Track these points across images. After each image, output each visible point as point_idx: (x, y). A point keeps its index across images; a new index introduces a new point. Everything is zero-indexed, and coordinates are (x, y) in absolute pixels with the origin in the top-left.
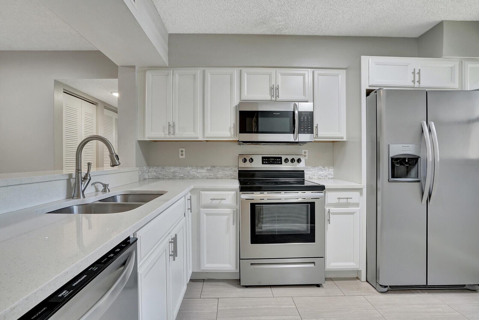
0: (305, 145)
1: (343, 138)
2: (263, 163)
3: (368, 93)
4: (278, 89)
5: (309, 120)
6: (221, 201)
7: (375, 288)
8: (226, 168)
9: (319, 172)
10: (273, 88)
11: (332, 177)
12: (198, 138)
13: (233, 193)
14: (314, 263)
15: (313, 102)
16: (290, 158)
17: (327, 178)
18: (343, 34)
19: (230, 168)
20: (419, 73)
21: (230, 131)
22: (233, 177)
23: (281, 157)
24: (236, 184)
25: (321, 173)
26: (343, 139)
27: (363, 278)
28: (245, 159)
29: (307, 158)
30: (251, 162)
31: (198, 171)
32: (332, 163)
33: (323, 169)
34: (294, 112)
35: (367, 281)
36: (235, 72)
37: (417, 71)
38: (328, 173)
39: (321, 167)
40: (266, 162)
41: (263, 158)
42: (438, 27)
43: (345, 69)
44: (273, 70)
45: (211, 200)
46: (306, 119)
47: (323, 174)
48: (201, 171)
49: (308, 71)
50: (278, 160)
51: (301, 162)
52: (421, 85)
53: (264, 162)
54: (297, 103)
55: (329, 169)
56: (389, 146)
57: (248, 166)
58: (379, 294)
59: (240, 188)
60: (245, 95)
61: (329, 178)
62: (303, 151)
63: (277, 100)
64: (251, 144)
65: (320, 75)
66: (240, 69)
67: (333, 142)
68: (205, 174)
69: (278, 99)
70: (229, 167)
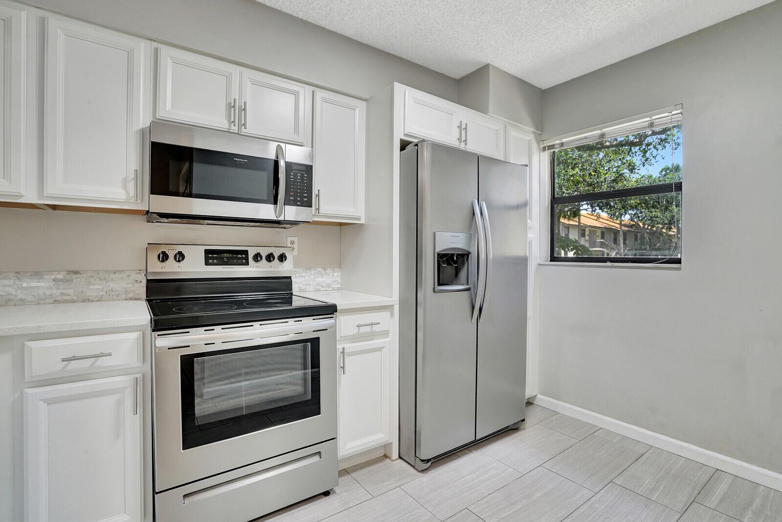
0: (295, 228)
1: (360, 218)
2: (207, 263)
3: (404, 145)
4: (244, 109)
5: (306, 180)
6: (94, 362)
7: (414, 467)
8: (112, 275)
9: (316, 279)
10: (234, 107)
11: (339, 286)
12: (22, 196)
13: (135, 335)
14: (319, 453)
15: (312, 148)
16: (264, 252)
17: (331, 289)
18: (365, 40)
19: (122, 275)
20: (466, 129)
21: (125, 187)
22: (131, 295)
23: (247, 251)
24: (142, 314)
25: (320, 280)
26: (360, 220)
27: (395, 455)
28: (164, 253)
29: (295, 253)
30: (179, 261)
31: (25, 285)
32: (339, 262)
33: (324, 272)
34: (276, 163)
35: (400, 457)
36: (143, 49)
37: (463, 126)
38: (331, 279)
39: (320, 269)
40: (215, 261)
41: (207, 252)
42: (481, 73)
43: (366, 101)
44: (236, 70)
45: (63, 361)
46: (299, 177)
47: (323, 281)
48: (33, 284)
49: (305, 88)
50: (240, 256)
51: (286, 260)
52: (467, 147)
53: (210, 261)
54: (283, 145)
55: (334, 272)
56: (434, 234)
57: (172, 269)
58: (420, 474)
59: (153, 323)
60: (167, 109)
61: (333, 288)
62: (289, 239)
63: (242, 133)
64: (179, 220)
65: (324, 100)
66: (155, 45)
67: (341, 224)
68: (48, 292)
69: (243, 130)
70: (122, 271)
